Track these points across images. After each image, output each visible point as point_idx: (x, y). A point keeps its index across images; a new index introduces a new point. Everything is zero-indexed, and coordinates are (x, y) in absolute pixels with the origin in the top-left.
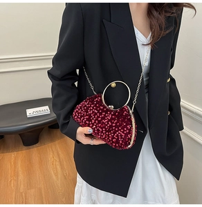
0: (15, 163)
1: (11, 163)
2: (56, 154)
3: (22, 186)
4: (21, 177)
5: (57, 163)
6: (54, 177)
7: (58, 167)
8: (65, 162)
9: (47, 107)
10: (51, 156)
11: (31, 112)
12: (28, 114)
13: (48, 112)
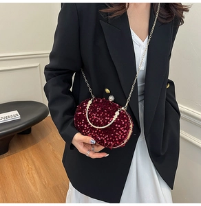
2: (30, 162)
7: (36, 176)
8: (42, 170)
9: (16, 112)
13: (18, 117)
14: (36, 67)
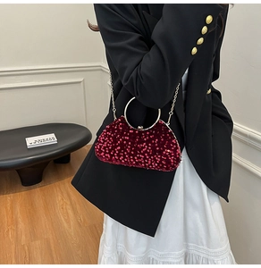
0: (12, 208)
1: (6, 208)
2: (65, 195)
3: (24, 237)
4: (21, 226)
5: (68, 207)
6: (65, 225)
7: (70, 212)
8: (78, 206)
9: (53, 135)
10: (60, 198)
11: (31, 142)
12: (28, 144)
13: (55, 141)
14: (80, 82)
